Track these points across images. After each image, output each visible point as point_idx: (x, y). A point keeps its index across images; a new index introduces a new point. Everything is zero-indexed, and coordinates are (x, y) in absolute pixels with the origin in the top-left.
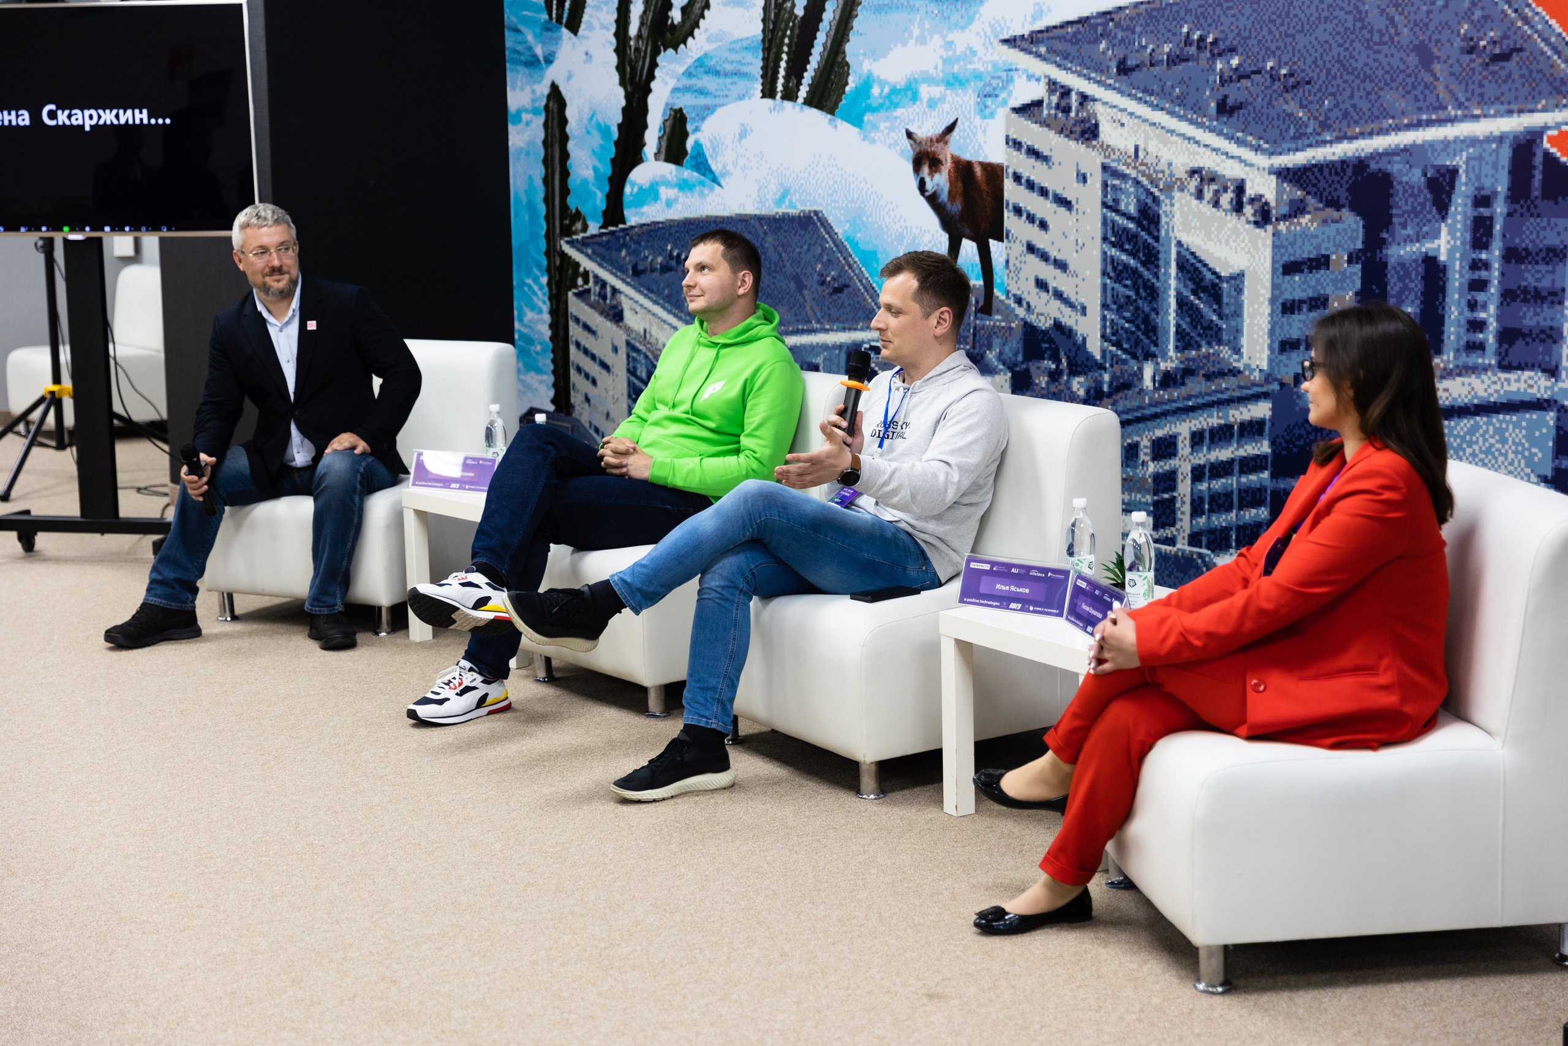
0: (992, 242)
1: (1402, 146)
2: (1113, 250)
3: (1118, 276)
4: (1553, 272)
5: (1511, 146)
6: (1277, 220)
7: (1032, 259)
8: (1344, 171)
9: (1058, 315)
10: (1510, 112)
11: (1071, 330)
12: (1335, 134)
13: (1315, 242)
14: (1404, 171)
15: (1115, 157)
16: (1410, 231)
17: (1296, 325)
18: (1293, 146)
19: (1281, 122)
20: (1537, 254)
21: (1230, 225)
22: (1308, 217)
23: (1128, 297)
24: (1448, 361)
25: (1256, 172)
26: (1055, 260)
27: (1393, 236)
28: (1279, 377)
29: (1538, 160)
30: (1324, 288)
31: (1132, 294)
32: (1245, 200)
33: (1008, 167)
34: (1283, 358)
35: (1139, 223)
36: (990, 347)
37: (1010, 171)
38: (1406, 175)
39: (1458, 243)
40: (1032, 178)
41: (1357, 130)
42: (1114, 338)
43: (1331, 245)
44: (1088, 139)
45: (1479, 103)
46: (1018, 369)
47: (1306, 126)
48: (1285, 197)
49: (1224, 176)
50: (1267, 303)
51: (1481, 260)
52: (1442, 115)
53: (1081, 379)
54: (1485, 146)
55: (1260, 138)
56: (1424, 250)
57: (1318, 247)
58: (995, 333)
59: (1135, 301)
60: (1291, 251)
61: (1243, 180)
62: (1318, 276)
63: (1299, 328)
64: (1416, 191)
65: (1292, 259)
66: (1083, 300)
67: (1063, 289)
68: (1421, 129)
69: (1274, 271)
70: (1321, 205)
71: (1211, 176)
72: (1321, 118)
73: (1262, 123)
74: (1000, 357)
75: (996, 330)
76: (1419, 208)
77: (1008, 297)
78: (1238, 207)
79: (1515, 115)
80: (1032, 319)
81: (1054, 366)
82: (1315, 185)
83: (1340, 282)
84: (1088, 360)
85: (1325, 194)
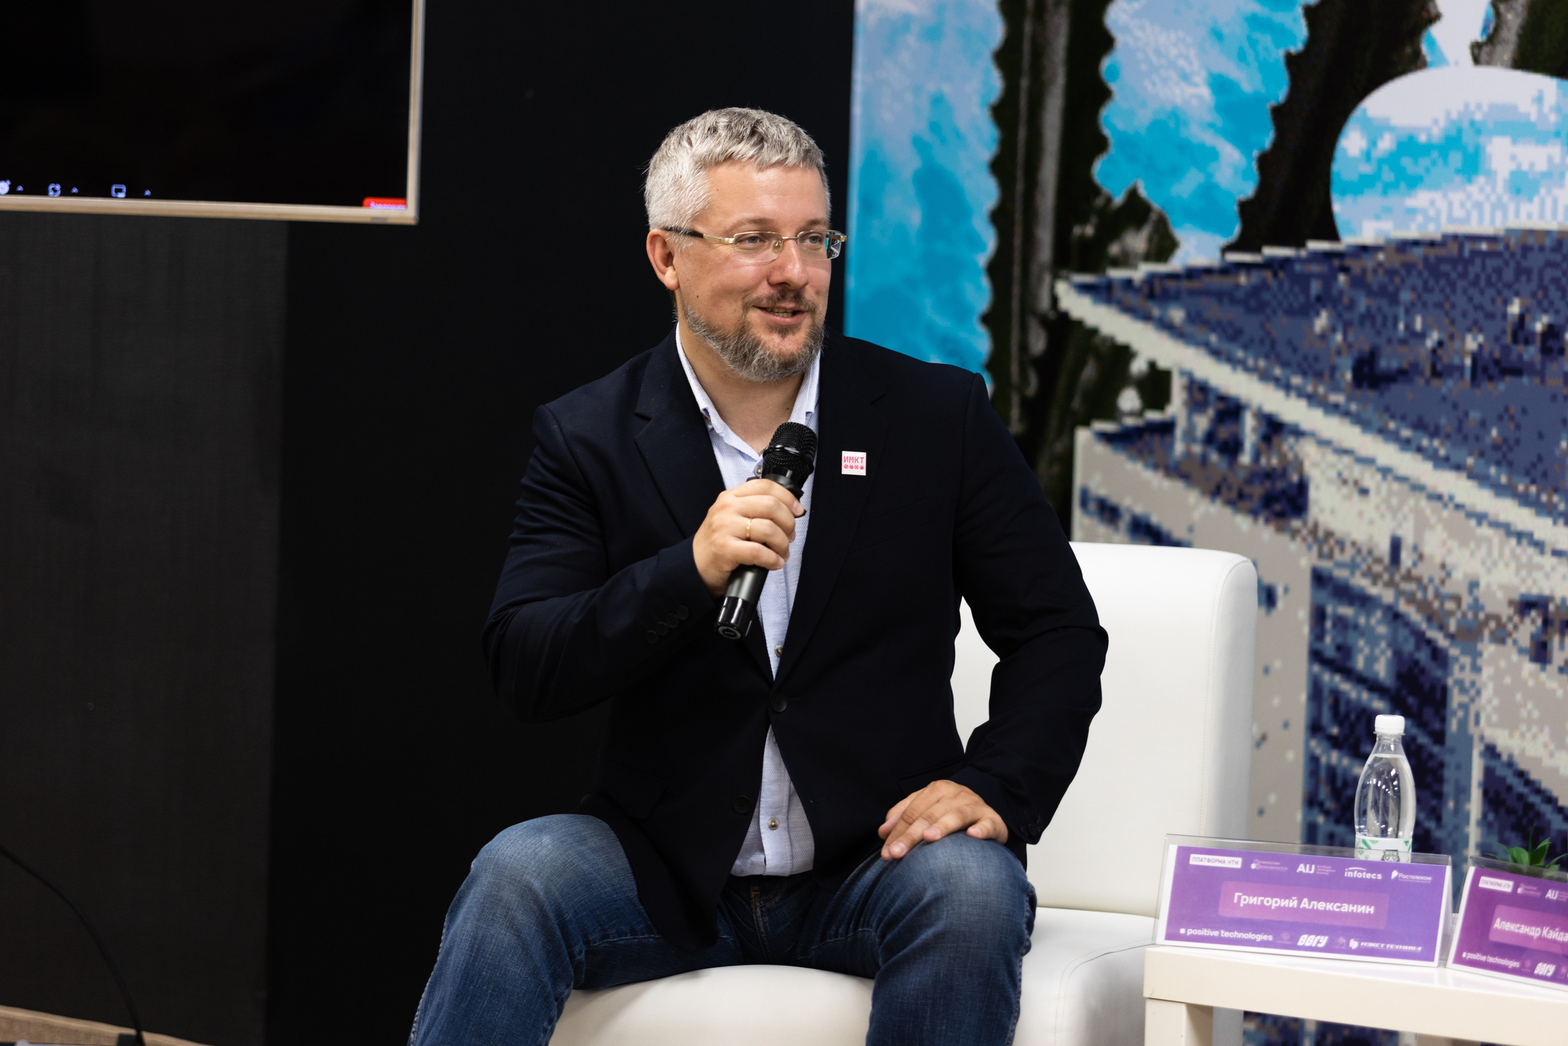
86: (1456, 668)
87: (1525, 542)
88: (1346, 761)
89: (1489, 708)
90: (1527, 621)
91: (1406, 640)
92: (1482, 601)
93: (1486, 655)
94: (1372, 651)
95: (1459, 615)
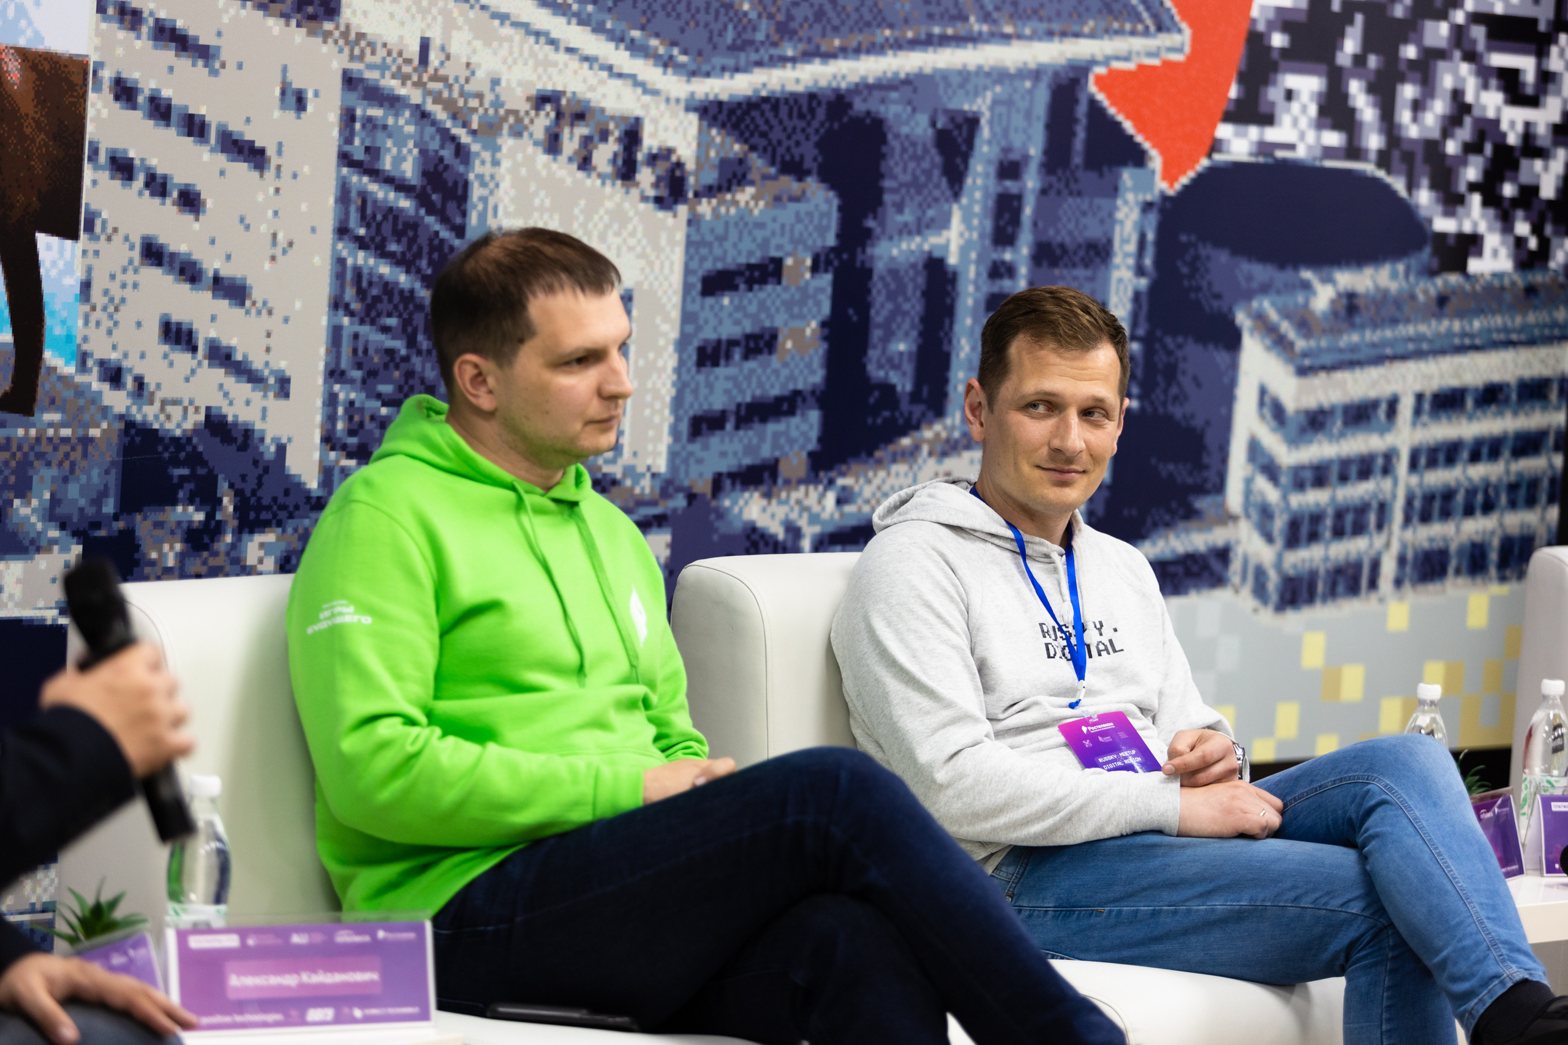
0: (43, 240)
1: (902, 76)
2: (361, 254)
3: (369, 308)
4: (1091, 279)
5: (1050, 86)
6: (697, 195)
7: (155, 277)
8: (812, 111)
9: (216, 401)
10: (1050, 34)
11: (248, 433)
12: (801, 47)
13: (759, 234)
14: (904, 116)
15: (377, 59)
16: (908, 216)
17: (721, 385)
18: (730, 62)
19: (711, 18)
20: (1075, 253)
21: (609, 205)
22: (750, 190)
23: (391, 352)
24: (953, 428)
25: (663, 106)
26: (217, 280)
27: (882, 224)
28: (686, 483)
29: (1082, 110)
30: (771, 317)
31: (399, 345)
32: (640, 156)
33: (99, 65)
34: (696, 447)
35: (422, 198)
36: (23, 489)
37: (107, 74)
38: (907, 123)
39: (975, 235)
40: (166, 93)
41: (837, 42)
42: (353, 441)
43: (785, 241)
44: (312, 18)
45: (1011, 16)
46: (102, 533)
47: (755, 29)
48: (713, 154)
49: (602, 110)
50: (671, 348)
51: (1003, 263)
52: (961, 29)
53: (270, 537)
54: (1017, 83)
55: (674, 44)
56: (926, 247)
57: (766, 243)
58: (40, 456)
59: (406, 359)
60: (718, 251)
61: (638, 121)
62: (762, 295)
63: (727, 392)
64: (920, 151)
65: (720, 266)
66: (283, 365)
67: (234, 342)
68: (931, 49)
69: (687, 288)
70: (772, 170)
71: (579, 110)
72: (780, 17)
73: (679, 16)
74: (53, 513)
75: (45, 447)
76: (922, 179)
77: (82, 366)
78: (626, 171)
79: (1056, 39)
80: (148, 414)
81: (200, 517)
82: (764, 135)
83: (795, 308)
84: (287, 493)
85: (781, 151)
86: (477, 162)
87: (542, 40)
88: (372, 261)
89: (507, 200)
90: (542, 113)
91: (432, 138)
92: (502, 98)
93: (504, 150)
94: (399, 151)
95: (481, 111)
